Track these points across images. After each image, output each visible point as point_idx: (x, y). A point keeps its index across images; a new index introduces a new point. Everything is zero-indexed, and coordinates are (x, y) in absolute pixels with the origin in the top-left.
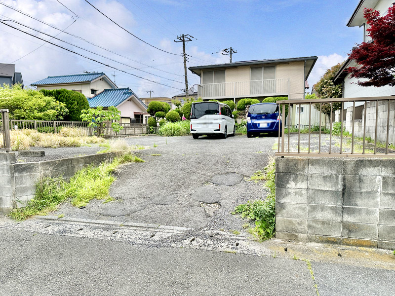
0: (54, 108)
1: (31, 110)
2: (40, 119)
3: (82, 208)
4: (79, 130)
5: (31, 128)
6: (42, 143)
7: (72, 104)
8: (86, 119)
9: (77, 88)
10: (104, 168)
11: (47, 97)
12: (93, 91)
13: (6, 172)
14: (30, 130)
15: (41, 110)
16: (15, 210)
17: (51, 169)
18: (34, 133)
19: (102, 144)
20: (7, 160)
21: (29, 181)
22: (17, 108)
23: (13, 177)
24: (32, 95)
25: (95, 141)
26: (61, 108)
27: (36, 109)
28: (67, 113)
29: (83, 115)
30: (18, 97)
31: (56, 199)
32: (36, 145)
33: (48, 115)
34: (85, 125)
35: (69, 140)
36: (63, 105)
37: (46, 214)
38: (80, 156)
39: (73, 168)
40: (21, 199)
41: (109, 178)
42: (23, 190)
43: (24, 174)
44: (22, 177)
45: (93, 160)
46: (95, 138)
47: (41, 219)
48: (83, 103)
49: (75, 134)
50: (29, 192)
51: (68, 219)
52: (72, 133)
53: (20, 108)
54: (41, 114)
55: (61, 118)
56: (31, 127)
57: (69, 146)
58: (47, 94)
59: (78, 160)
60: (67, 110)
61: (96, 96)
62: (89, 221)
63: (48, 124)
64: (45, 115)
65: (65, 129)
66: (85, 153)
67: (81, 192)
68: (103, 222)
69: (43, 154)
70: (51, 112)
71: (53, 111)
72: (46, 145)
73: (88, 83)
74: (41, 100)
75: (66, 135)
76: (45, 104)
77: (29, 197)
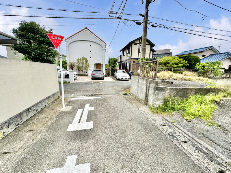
0: (182, 64)
2: (175, 67)
3: (188, 121)
4: (192, 73)
5: (170, 71)
6: (173, 77)
7: (191, 61)
8: (198, 68)
9: (195, 55)
11: (180, 59)
12: (203, 56)
13: (153, 89)
15: (177, 64)
16: (153, 107)
17: (174, 92)
18: (171, 73)
19: (207, 81)
21: (162, 96)
24: (174, 58)
26: (185, 63)
27: (174, 64)
28: (188, 65)
29: (197, 66)
32: (171, 78)
33: (179, 66)
34: (196, 71)
35: (187, 77)
37: (165, 115)
40: (156, 103)
42: (158, 99)
44: (159, 93)
45: (201, 91)
46: (202, 78)
48: (197, 61)
50: (161, 101)
51: (178, 126)
52: (189, 74)
55: (184, 67)
57: (186, 80)
59: (191, 90)
61: (205, 58)
62: (192, 136)
63: (178, 70)
64: (177, 66)
65: (186, 72)
69: (172, 83)
70: (180, 65)
71: (181, 65)
72: (175, 78)
73: (202, 52)
74: (177, 60)
75: (186, 75)
76: (179, 62)
77: (160, 103)
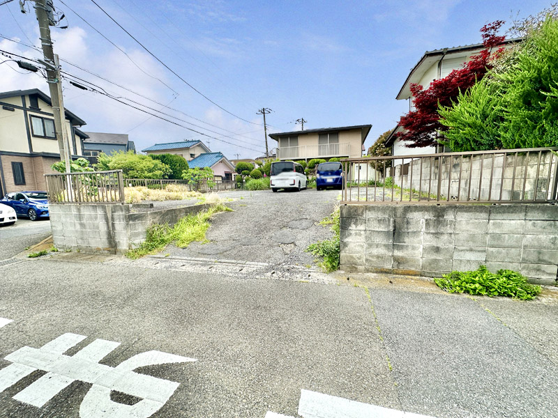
0: (160, 169)
1: (142, 171)
2: (150, 178)
3: (184, 248)
4: (180, 187)
6: (151, 198)
7: (175, 166)
8: (186, 178)
9: (179, 153)
10: (201, 216)
11: (155, 160)
12: (192, 155)
13: (122, 220)
14: (141, 187)
15: (150, 171)
16: (130, 251)
17: (158, 217)
18: (145, 189)
19: (199, 197)
20: (122, 211)
21: (140, 228)
22: (131, 170)
23: (127, 224)
24: (143, 159)
25: (193, 195)
26: (166, 169)
27: (146, 170)
28: (171, 173)
29: (184, 174)
30: (131, 160)
31: (163, 241)
32: (147, 199)
33: (156, 175)
34: (185, 182)
35: (173, 194)
36: (167, 166)
37: (155, 253)
38: (182, 207)
39: (176, 216)
40: (135, 242)
41: (205, 224)
42: (137, 235)
43: (137, 222)
44: (135, 224)
45: (192, 210)
46: (194, 193)
47: (152, 257)
48: (184, 166)
49: (178, 190)
50: (141, 236)
51: (173, 257)
52: (175, 190)
53: (133, 170)
54: (150, 174)
55: (167, 177)
56: (143, 184)
57: (173, 199)
58: (155, 158)
59: (180, 210)
60: (171, 170)
61: (195, 159)
62: (189, 258)
63: (156, 183)
64: (153, 175)
65: (170, 186)
66: (186, 204)
67: (183, 236)
68: (201, 259)
69: (152, 205)
70: (158, 173)
71: (160, 172)
72: (155, 198)
73: (187, 149)
74: (150, 163)
75: (170, 191)
76: (153, 166)
77: (141, 240)
